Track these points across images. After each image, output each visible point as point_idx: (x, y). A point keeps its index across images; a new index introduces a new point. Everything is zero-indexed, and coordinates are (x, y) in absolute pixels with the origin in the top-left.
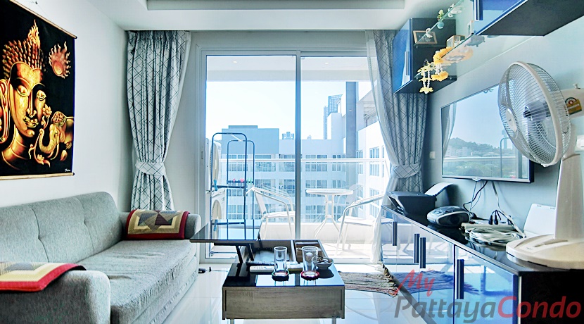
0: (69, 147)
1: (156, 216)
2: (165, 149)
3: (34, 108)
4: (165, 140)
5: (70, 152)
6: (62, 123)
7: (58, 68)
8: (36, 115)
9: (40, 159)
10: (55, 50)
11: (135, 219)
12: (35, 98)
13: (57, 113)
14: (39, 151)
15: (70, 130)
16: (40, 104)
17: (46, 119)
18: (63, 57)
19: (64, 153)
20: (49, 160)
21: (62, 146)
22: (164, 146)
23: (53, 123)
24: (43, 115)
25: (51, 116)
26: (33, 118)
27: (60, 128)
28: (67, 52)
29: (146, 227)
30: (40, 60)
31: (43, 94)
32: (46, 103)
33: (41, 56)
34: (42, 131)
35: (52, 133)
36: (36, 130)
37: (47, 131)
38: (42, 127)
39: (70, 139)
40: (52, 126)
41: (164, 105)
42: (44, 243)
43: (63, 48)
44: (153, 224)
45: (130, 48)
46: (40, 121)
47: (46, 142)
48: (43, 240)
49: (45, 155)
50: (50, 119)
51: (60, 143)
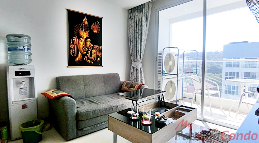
0: (101, 57)
1: (131, 84)
2: (141, 57)
3: (86, 45)
4: (140, 53)
5: (101, 59)
6: (97, 49)
7: (95, 30)
8: (87, 47)
9: (89, 61)
10: (94, 24)
11: (124, 85)
12: (86, 42)
13: (95, 46)
14: (88, 58)
15: (100, 51)
16: (88, 44)
17: (91, 48)
18: (97, 26)
19: (99, 59)
20: (92, 61)
21: (98, 57)
22: (140, 55)
23: (93, 49)
24: (89, 47)
25: (93, 47)
26: (86, 48)
27: (97, 51)
28: (99, 24)
29: (127, 88)
30: (88, 29)
31: (90, 40)
32: (91, 43)
33: (88, 28)
34: (89, 52)
35: (93, 52)
36: (87, 52)
37: (91, 52)
38: (89, 51)
39: (101, 54)
40: (93, 50)
41: (140, 38)
42: (85, 88)
43: (97, 23)
44: (129, 87)
45: (130, 16)
46: (88, 49)
47: (91, 55)
48: (85, 87)
49: (91, 60)
50: (92, 48)
51: (97, 56)
